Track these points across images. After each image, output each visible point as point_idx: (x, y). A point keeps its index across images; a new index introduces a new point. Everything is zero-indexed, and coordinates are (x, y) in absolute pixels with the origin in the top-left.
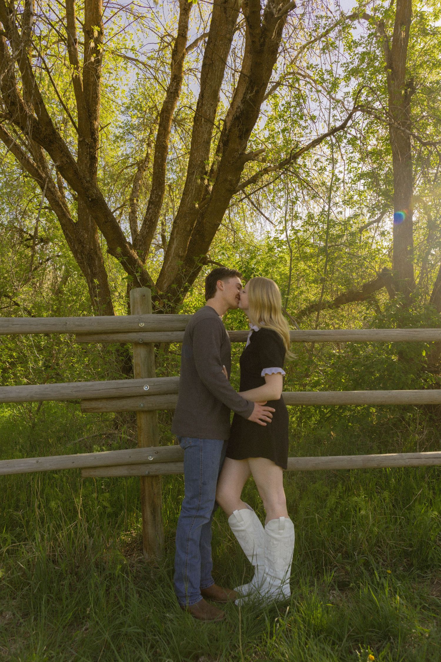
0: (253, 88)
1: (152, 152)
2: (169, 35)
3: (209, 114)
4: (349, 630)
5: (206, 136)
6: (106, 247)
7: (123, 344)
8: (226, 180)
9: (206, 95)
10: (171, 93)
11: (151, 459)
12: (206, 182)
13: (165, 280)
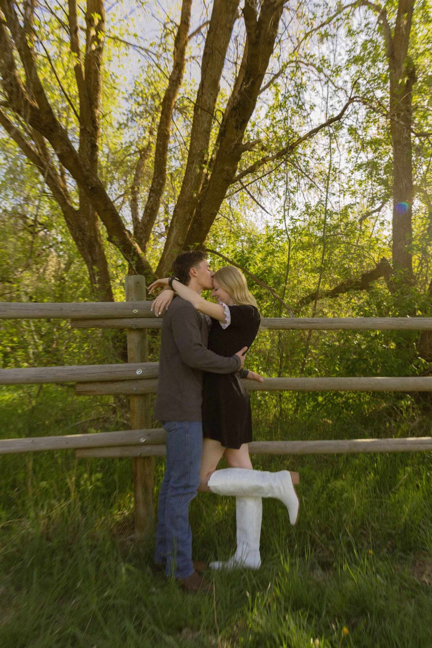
0: (249, 79)
1: (153, 140)
2: (172, 22)
3: (209, 104)
4: (327, 605)
5: (206, 125)
6: (106, 235)
7: (122, 330)
8: (223, 170)
9: (206, 85)
10: (173, 81)
11: (143, 440)
12: (205, 171)
13: (165, 268)
